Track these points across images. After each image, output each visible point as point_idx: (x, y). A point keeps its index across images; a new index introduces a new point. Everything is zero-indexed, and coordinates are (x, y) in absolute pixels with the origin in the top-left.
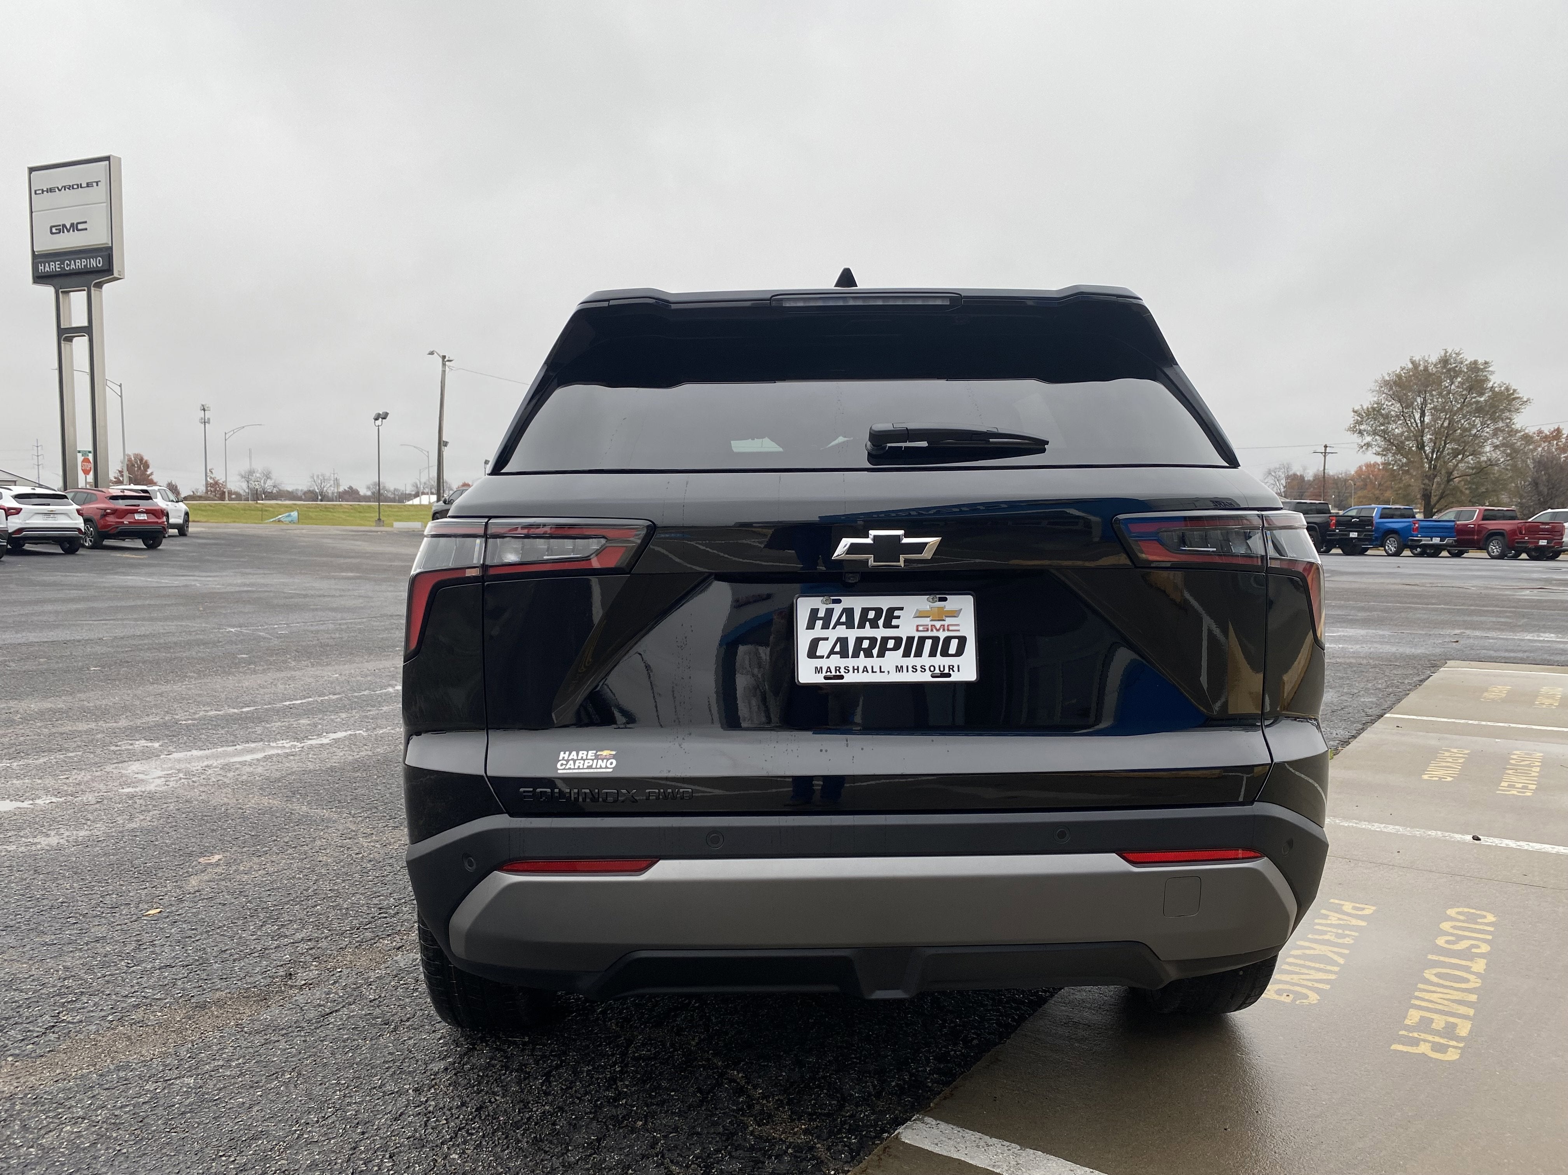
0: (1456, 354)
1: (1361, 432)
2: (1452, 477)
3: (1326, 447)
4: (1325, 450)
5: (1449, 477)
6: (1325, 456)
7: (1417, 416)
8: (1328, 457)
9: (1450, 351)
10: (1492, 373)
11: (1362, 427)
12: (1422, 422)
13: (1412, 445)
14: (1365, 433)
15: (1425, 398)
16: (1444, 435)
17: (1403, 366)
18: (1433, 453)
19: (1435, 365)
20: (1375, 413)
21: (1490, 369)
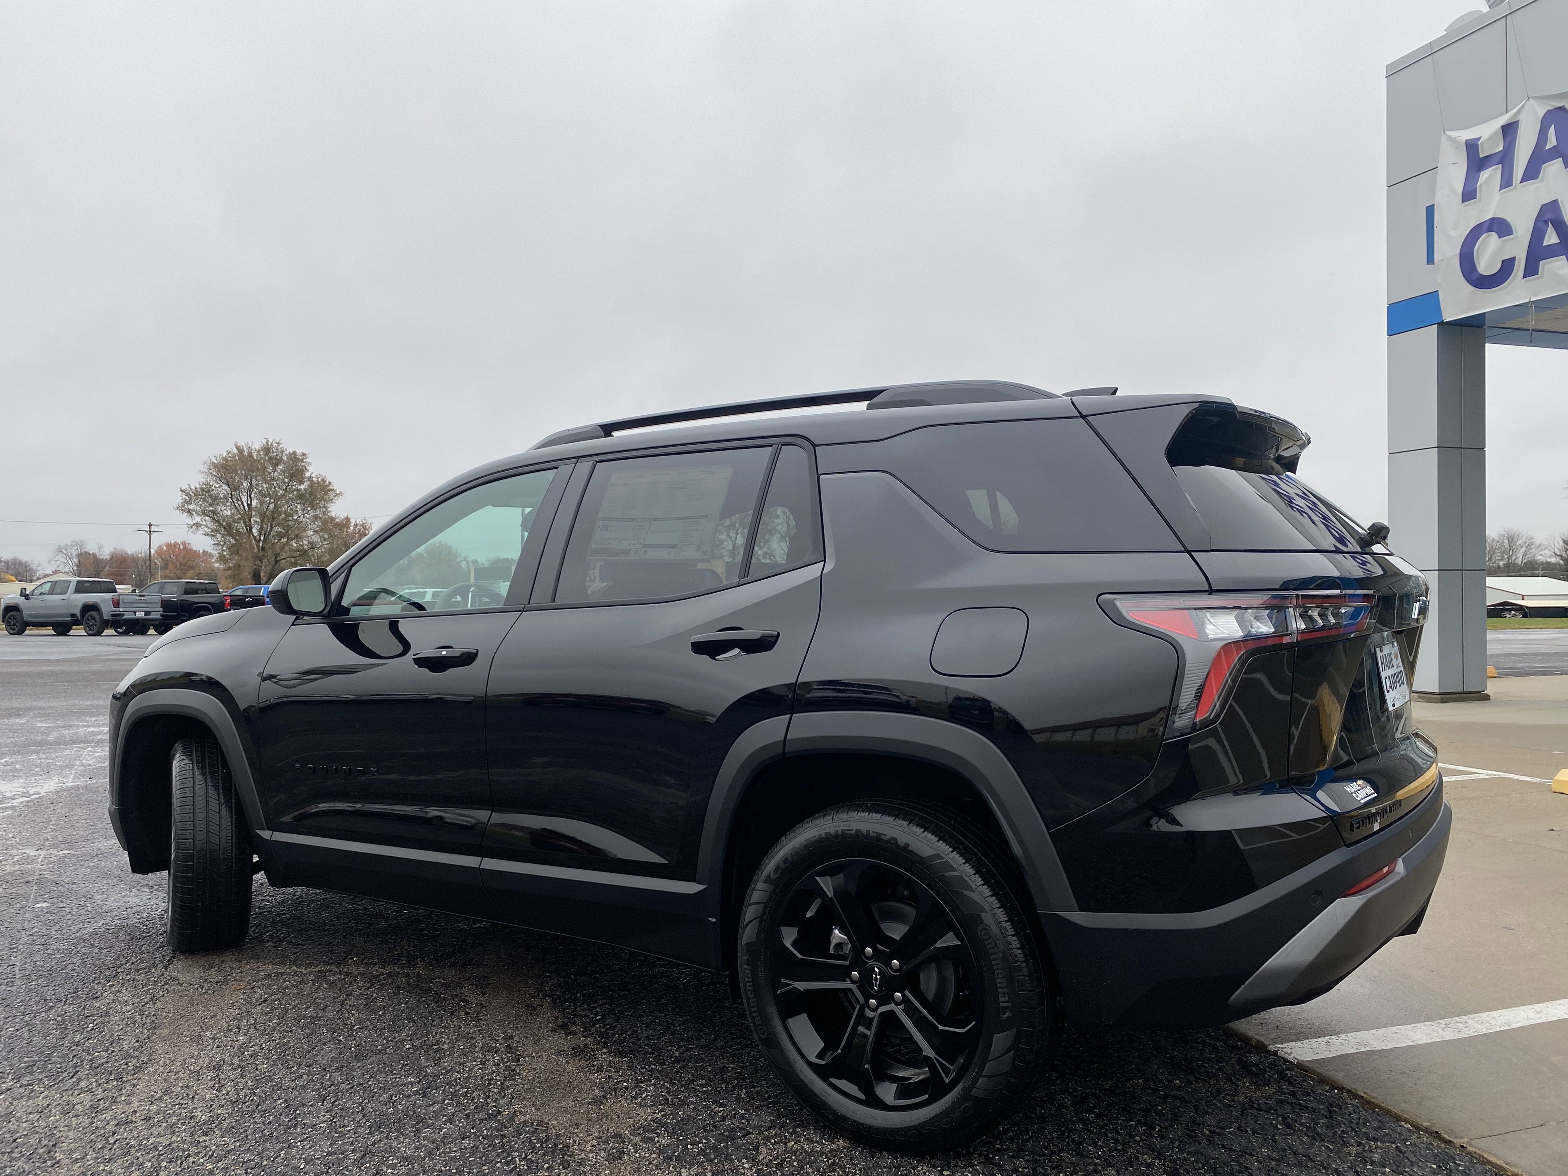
0: (277, 443)
1: (189, 511)
2: (278, 559)
3: (150, 525)
4: (150, 528)
5: (276, 557)
6: (150, 535)
7: (244, 499)
8: (153, 535)
9: (270, 441)
10: (310, 464)
11: (191, 507)
12: (249, 505)
13: (241, 526)
14: (194, 513)
15: (251, 483)
16: (270, 518)
17: (229, 450)
18: (260, 534)
19: (258, 452)
20: (205, 493)
21: (307, 460)
